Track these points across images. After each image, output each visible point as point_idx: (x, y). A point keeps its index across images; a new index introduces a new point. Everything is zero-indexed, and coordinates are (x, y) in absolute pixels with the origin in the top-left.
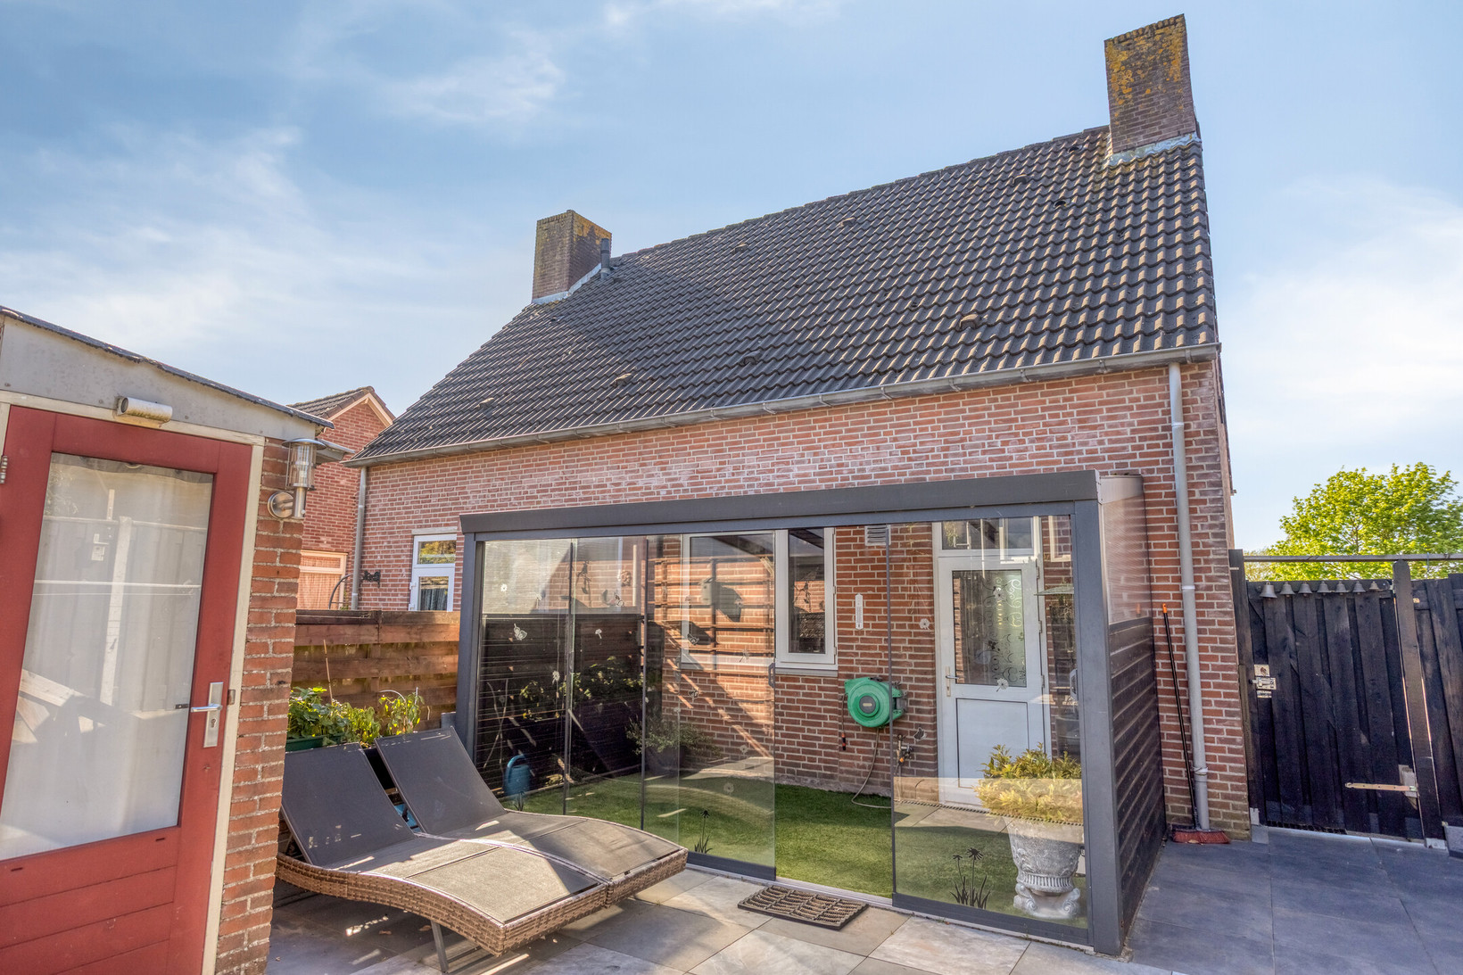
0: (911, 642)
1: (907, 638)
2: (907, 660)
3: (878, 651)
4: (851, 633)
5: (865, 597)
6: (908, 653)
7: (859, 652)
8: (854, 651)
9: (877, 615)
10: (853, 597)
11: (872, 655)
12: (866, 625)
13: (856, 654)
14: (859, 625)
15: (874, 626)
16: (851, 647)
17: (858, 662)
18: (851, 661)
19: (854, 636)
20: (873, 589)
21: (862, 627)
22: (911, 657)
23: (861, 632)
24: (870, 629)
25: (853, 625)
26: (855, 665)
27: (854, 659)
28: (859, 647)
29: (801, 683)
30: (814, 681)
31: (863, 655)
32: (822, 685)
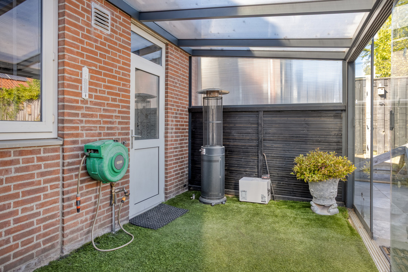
0: (120, 112)
1: (117, 109)
2: (117, 125)
3: (98, 119)
4: (77, 102)
5: (91, 71)
6: (117, 120)
7: (84, 119)
8: (80, 118)
9: (98, 89)
10: (80, 68)
11: (94, 122)
12: (90, 96)
13: (81, 121)
14: (85, 95)
15: (96, 97)
16: (77, 115)
17: (83, 128)
18: (77, 128)
19: (79, 105)
20: (96, 66)
21: (87, 97)
22: (120, 123)
23: (84, 102)
24: (93, 100)
25: (80, 95)
26: (80, 132)
27: (79, 125)
28: (84, 115)
29: (12, 158)
30: (31, 152)
31: (87, 122)
32: (42, 155)
